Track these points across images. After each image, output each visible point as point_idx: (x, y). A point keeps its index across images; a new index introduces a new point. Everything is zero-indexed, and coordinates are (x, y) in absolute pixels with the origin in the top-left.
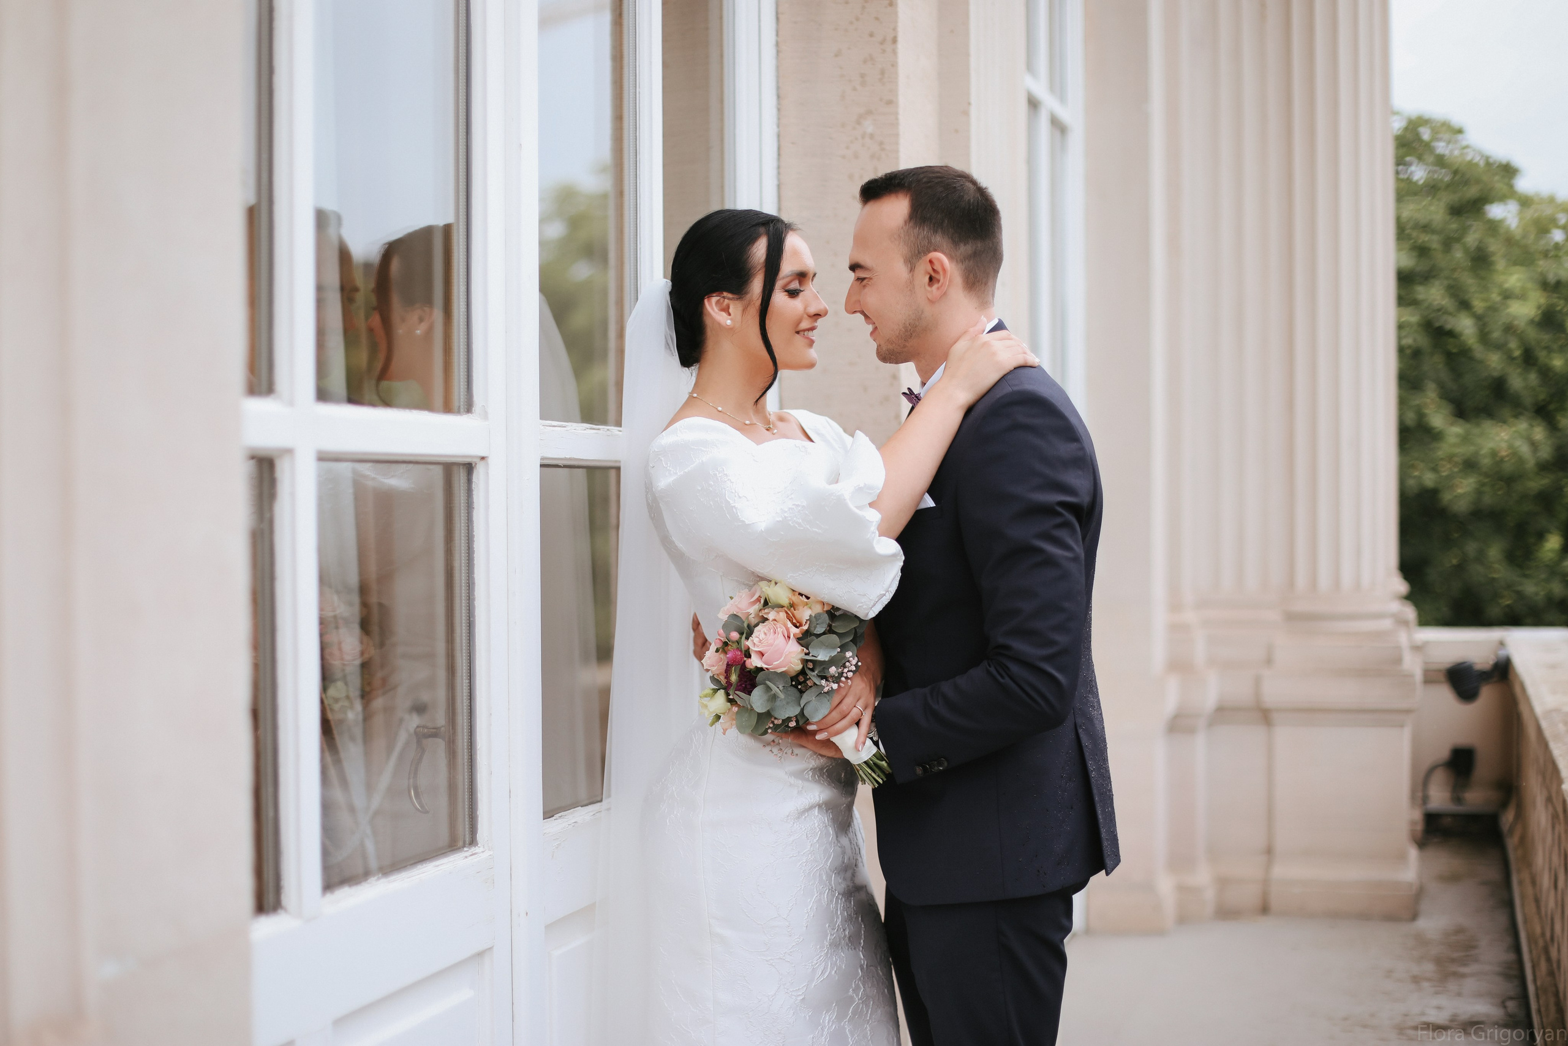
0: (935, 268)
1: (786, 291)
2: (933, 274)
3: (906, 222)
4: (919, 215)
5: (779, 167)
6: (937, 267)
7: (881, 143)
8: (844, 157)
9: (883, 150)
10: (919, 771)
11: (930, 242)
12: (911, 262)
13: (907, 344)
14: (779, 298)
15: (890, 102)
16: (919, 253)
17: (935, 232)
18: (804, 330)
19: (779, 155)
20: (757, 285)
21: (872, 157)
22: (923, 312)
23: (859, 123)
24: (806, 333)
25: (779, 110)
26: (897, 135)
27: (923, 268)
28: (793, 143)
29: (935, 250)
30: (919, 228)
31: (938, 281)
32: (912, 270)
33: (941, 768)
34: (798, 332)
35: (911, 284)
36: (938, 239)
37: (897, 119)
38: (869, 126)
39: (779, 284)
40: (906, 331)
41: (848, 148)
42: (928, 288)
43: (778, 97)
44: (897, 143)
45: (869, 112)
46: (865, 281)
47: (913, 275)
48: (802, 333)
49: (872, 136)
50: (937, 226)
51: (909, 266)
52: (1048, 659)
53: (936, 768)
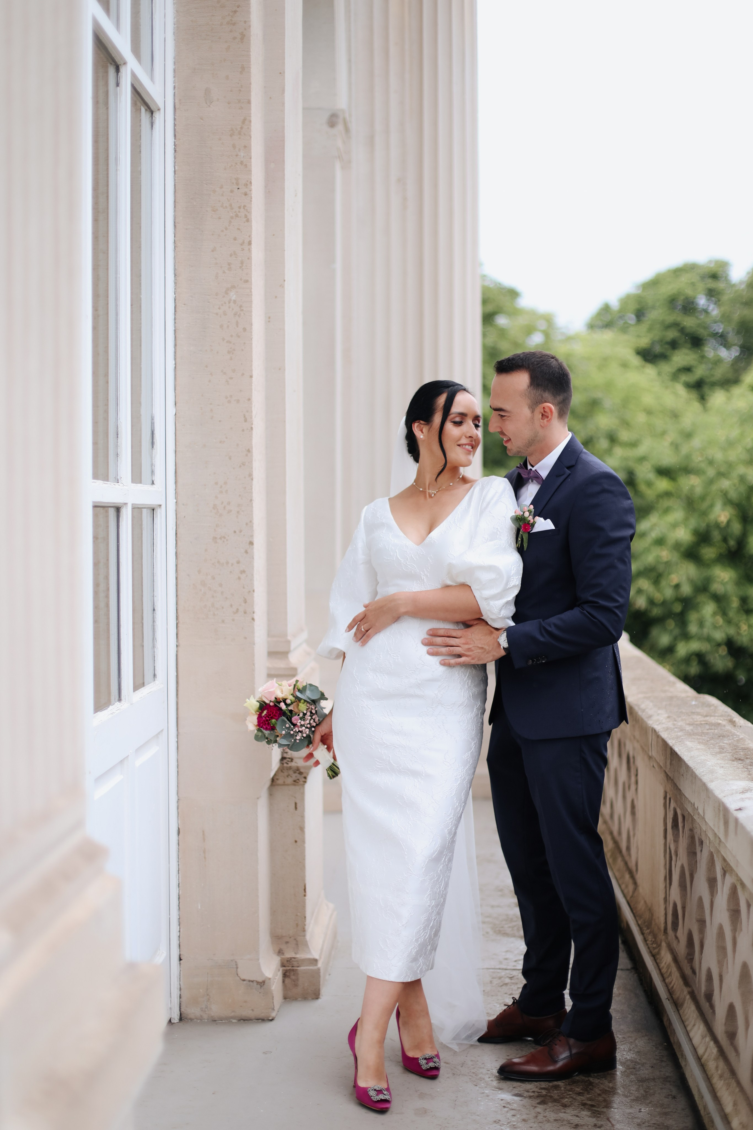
0: (546, 410)
1: (452, 422)
2: (544, 413)
3: (528, 387)
4: (536, 382)
5: (175, 319)
6: (547, 410)
7: (241, 306)
8: (217, 314)
9: (242, 310)
10: (530, 662)
11: (542, 397)
12: (533, 407)
13: (528, 449)
14: (449, 426)
15: (246, 281)
16: (537, 403)
17: (544, 391)
18: (463, 445)
19: (175, 311)
20: (437, 418)
21: (235, 314)
22: (538, 433)
23: (226, 293)
24: (464, 446)
25: (175, 283)
26: (251, 302)
27: (539, 409)
28: (184, 304)
29: (546, 402)
30: (536, 390)
31: (548, 417)
32: (533, 412)
33: (544, 662)
34: (459, 445)
35: (532, 418)
36: (547, 395)
37: (251, 292)
38: (233, 296)
39: (451, 417)
40: (529, 443)
41: (219, 308)
42: (542, 421)
43: (175, 275)
44: (251, 307)
45: (233, 287)
46: (504, 418)
47: (533, 415)
48: (462, 446)
49: (235, 302)
50: (545, 389)
51: (532, 410)
52: (617, 607)
53: (540, 661)
